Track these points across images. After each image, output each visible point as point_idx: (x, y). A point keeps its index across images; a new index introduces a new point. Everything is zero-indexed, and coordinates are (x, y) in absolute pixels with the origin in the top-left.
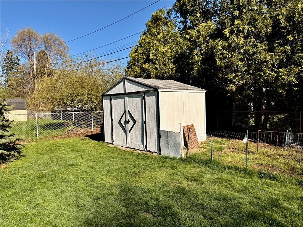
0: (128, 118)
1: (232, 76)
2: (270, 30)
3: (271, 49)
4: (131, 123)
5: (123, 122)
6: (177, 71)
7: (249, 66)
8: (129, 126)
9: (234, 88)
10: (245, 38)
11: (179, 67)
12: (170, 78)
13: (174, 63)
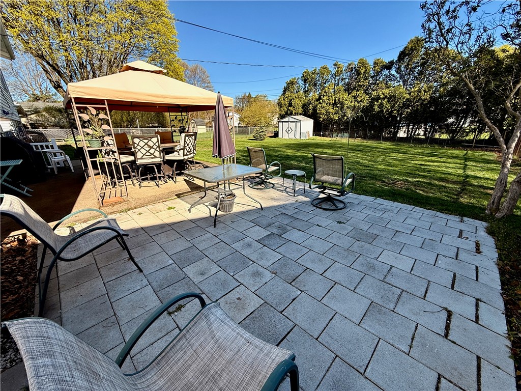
0: (290, 129)
1: (321, 116)
2: (333, 102)
3: (333, 108)
4: (291, 130)
5: (287, 130)
6: (303, 112)
7: (327, 113)
8: (290, 132)
9: (322, 120)
10: (326, 104)
11: (304, 110)
12: (301, 114)
13: (302, 108)
